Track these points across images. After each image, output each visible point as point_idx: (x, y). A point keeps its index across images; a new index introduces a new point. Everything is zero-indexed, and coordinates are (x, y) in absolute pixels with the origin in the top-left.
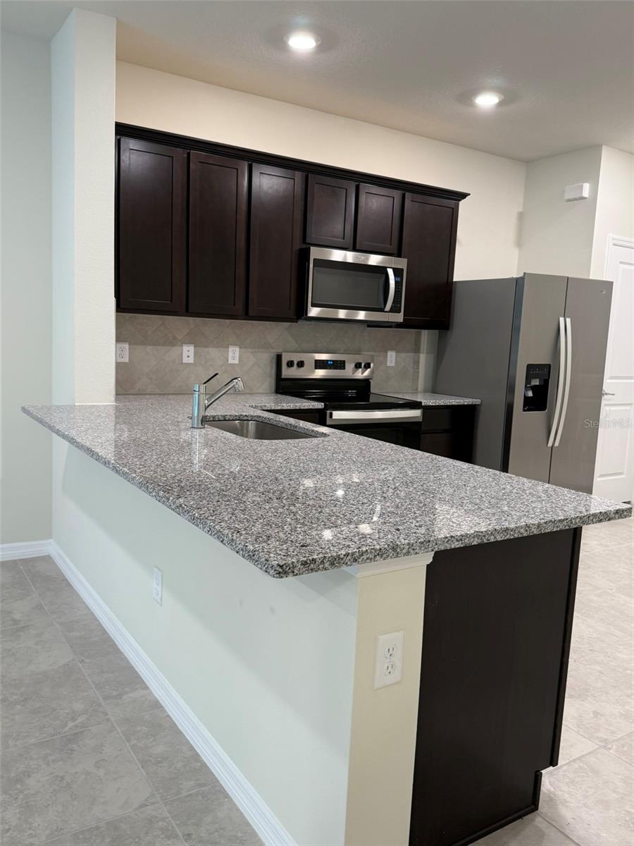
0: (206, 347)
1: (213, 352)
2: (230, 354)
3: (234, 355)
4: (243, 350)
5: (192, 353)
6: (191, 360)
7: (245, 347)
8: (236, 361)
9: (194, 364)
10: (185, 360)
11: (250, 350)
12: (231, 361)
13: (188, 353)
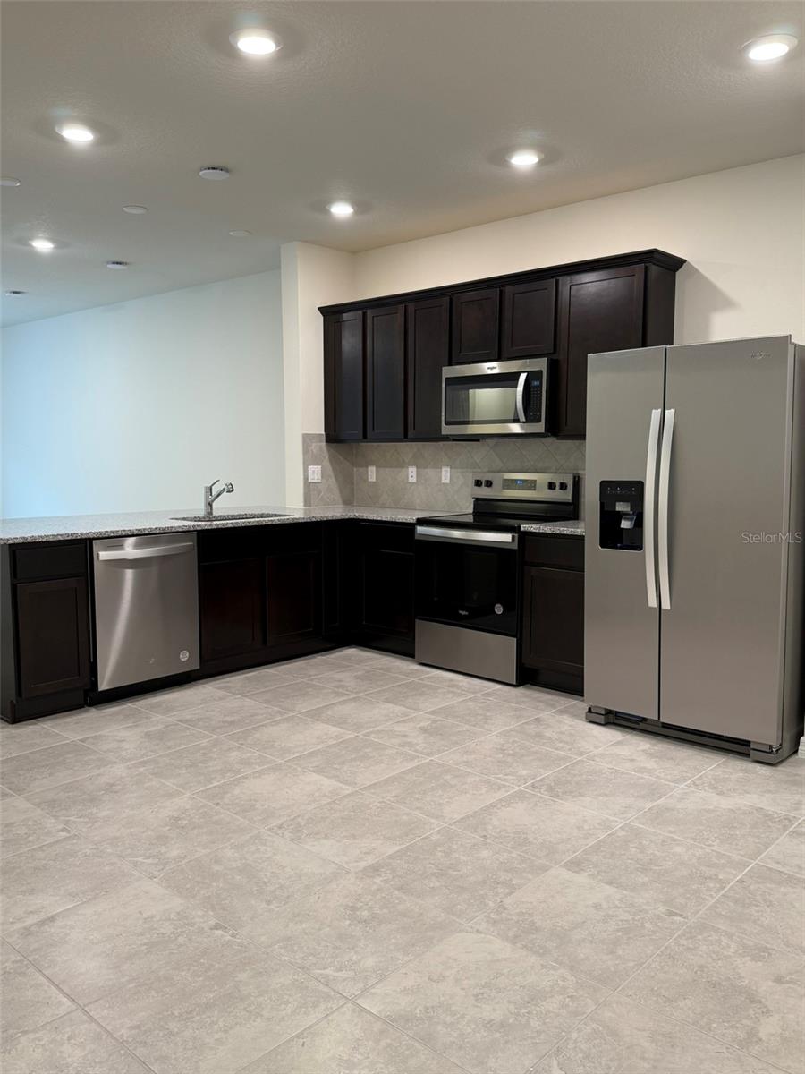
0: (425, 468)
1: (430, 472)
2: (443, 473)
3: (446, 475)
4: (453, 470)
5: (414, 474)
6: (414, 480)
7: (455, 468)
8: (448, 481)
9: (417, 483)
10: (410, 480)
11: (459, 470)
12: (443, 481)
13: (412, 472)
